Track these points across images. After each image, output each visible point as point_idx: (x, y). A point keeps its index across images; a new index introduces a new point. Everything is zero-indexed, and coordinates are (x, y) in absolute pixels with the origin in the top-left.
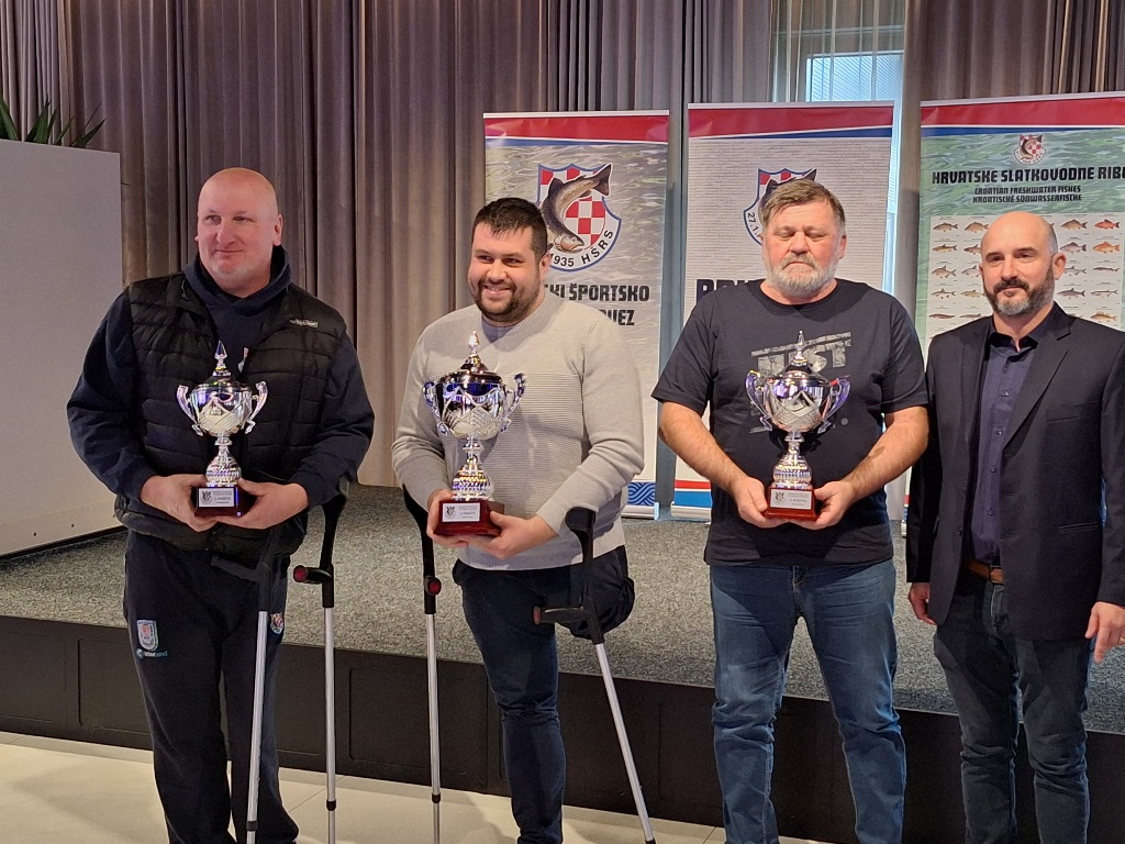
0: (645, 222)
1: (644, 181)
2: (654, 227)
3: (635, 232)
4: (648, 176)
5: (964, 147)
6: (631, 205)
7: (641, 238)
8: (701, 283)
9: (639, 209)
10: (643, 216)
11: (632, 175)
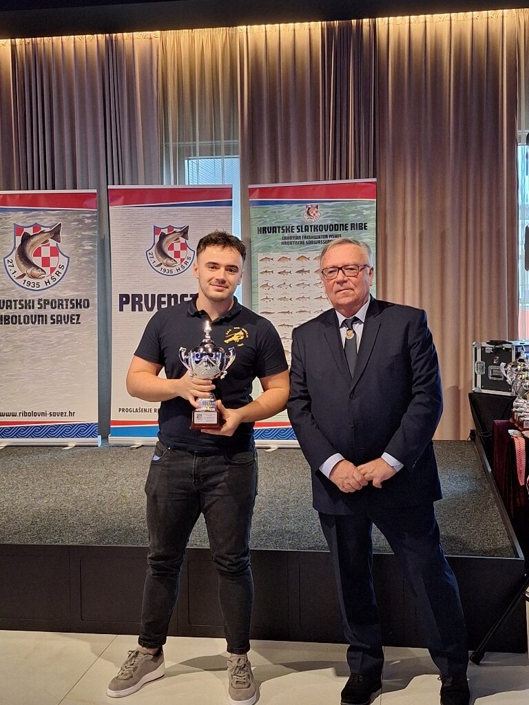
0: (85, 259)
2: (91, 262)
4: (84, 231)
5: (275, 212)
6: (75, 248)
7: (83, 269)
8: (121, 296)
9: (80, 251)
10: (83, 255)
11: (75, 229)
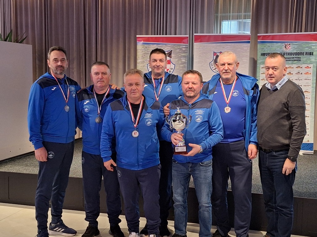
2: (184, 67)
3: (179, 68)
4: (183, 53)
5: (269, 46)
6: (178, 61)
10: (181, 64)
11: (178, 53)
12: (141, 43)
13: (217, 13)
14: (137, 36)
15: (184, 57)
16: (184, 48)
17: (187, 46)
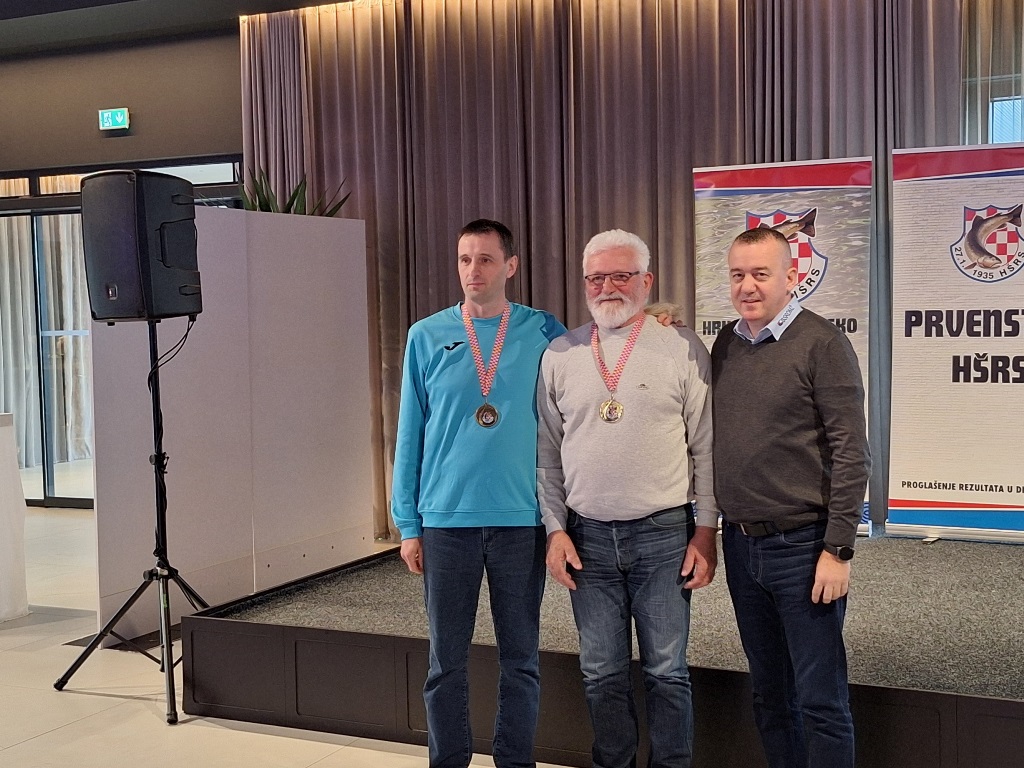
0: (851, 260)
1: (850, 222)
2: (861, 264)
3: (842, 269)
4: (853, 218)
6: (837, 245)
7: (847, 275)
8: (909, 314)
9: (845, 248)
10: (849, 254)
11: (837, 217)
12: (709, 194)
13: (973, 73)
14: (695, 170)
15: (859, 229)
16: (858, 199)
17: (868, 193)
